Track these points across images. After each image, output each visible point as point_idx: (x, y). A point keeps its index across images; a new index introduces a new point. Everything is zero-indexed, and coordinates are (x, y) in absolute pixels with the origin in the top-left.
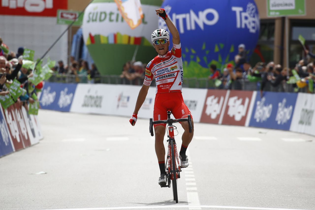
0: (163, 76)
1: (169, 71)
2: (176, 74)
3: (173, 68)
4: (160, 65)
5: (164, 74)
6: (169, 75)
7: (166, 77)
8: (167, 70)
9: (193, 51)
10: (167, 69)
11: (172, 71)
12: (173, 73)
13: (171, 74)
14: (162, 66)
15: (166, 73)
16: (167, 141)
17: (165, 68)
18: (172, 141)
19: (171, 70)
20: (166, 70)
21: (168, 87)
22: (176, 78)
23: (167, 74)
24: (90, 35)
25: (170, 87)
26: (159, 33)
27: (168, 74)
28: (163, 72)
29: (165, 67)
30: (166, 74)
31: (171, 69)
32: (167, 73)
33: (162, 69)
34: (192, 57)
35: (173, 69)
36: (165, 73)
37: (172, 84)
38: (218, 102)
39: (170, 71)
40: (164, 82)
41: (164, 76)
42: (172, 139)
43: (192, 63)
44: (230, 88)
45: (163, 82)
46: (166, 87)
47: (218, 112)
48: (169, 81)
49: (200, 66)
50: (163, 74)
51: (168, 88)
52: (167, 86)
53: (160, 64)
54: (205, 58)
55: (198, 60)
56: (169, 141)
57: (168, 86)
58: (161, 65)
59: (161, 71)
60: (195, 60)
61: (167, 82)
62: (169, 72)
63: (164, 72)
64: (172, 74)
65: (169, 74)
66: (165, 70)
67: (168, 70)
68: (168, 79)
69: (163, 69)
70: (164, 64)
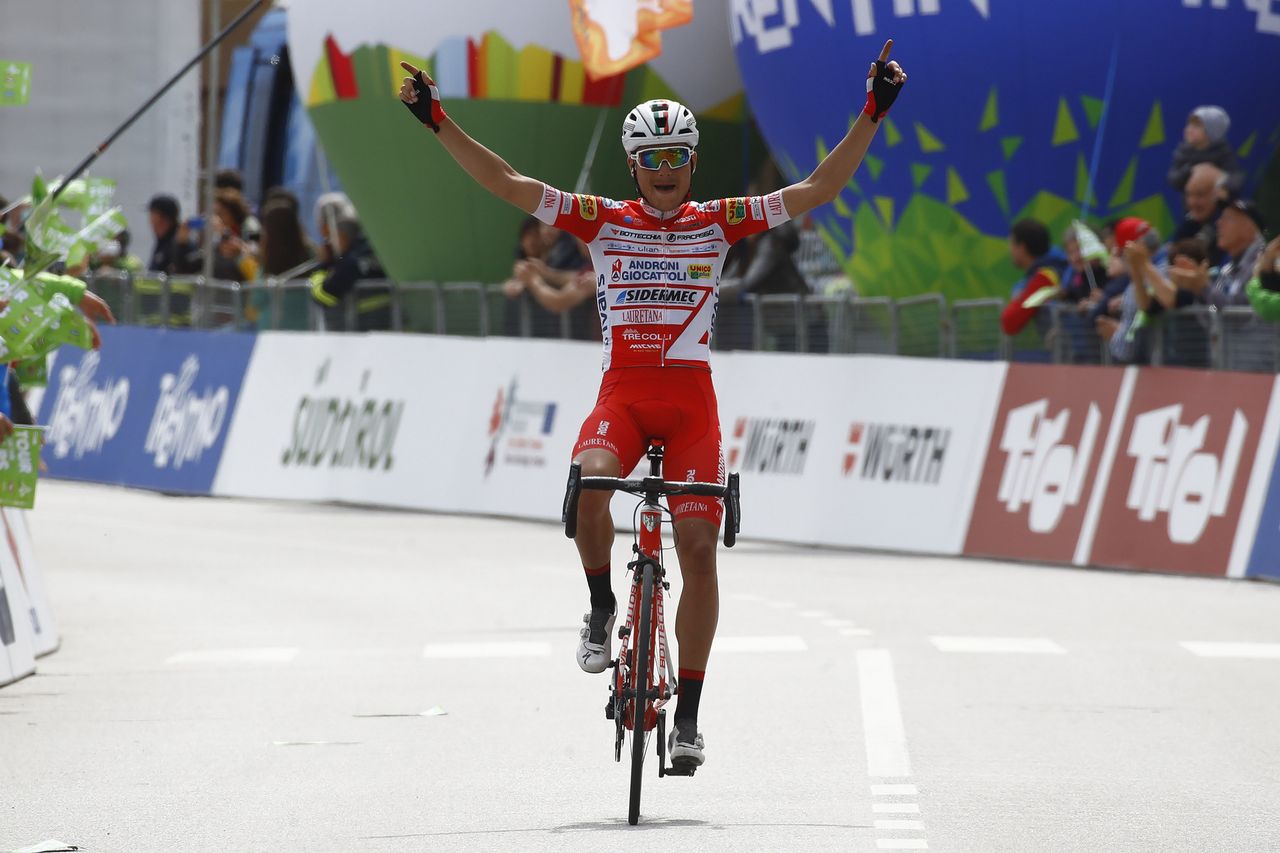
0: (648, 291)
1: (677, 276)
2: (701, 294)
3: (699, 269)
4: (652, 240)
5: (653, 281)
6: (673, 292)
7: (662, 296)
8: (671, 271)
9: (929, 142)
10: (675, 266)
11: (689, 281)
12: (691, 291)
13: (682, 290)
14: (658, 247)
15: (664, 280)
16: (630, 566)
17: (668, 260)
18: (648, 568)
19: (688, 277)
20: (667, 271)
21: (660, 343)
22: (695, 311)
23: (669, 286)
24: (331, 45)
25: (669, 345)
26: (661, 122)
27: (670, 289)
28: (653, 273)
29: (667, 256)
30: (663, 285)
31: (690, 271)
32: (670, 282)
33: (652, 260)
34: (920, 173)
35: (696, 272)
36: (660, 282)
37: (676, 331)
38: (1072, 438)
39: (682, 277)
40: (643, 319)
41: (654, 291)
42: (648, 562)
43: (920, 206)
44: (1139, 356)
45: (642, 316)
46: (650, 342)
47: (1070, 494)
48: (669, 317)
49: (966, 228)
50: (649, 281)
51: (658, 346)
52: (653, 337)
53: (655, 237)
54: (997, 181)
55: (957, 191)
56: (638, 567)
57: (658, 337)
58: (655, 241)
59: (648, 265)
60: (936, 189)
61: (659, 322)
62: (676, 282)
63: (659, 274)
64: (685, 293)
65: (676, 290)
66: (664, 266)
67: (676, 271)
68: (667, 307)
69: (660, 260)
70: (668, 242)
